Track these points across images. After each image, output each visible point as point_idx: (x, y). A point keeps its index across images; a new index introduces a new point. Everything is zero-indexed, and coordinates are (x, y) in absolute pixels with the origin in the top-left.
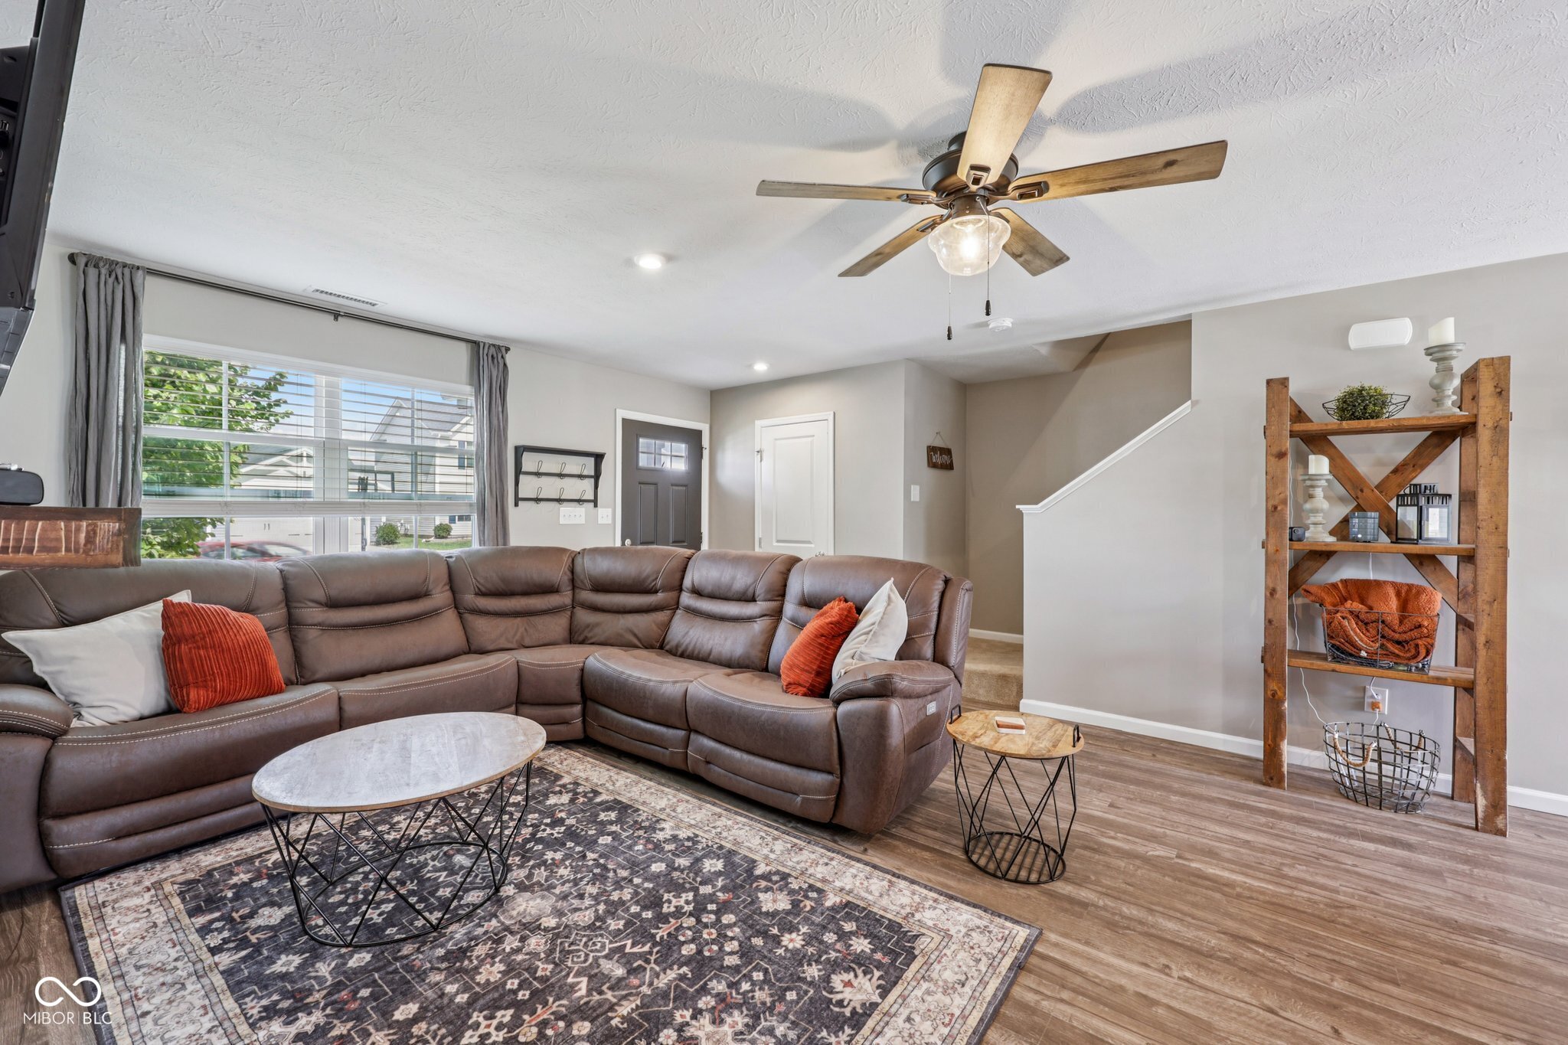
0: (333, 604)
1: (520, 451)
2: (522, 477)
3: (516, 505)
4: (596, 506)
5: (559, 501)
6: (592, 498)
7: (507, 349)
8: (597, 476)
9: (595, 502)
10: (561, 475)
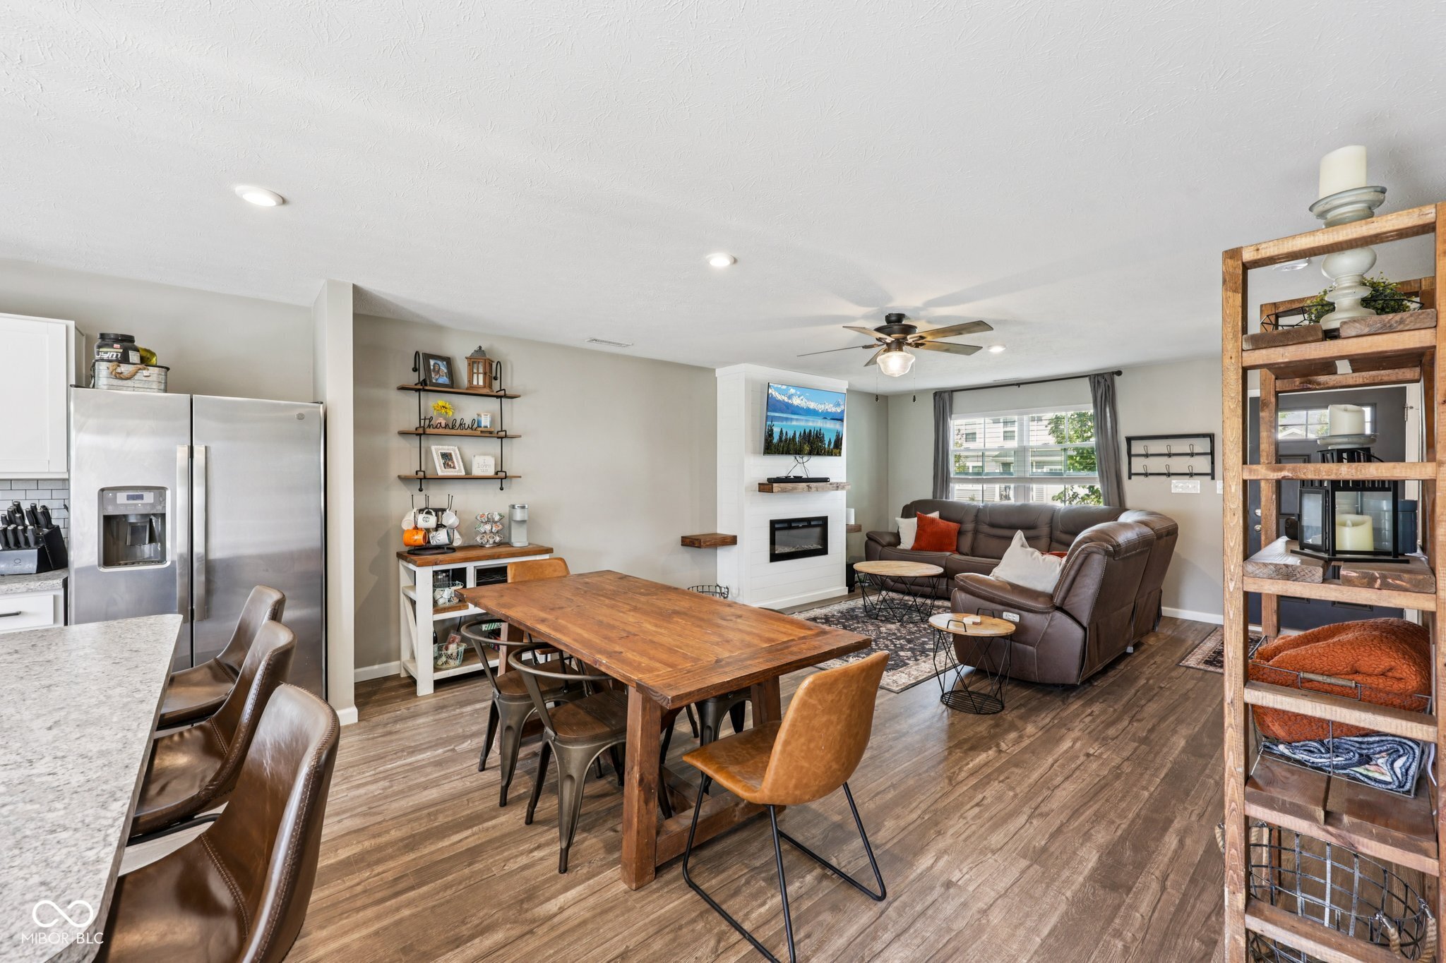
0: (993, 525)
1: (1129, 440)
2: (1133, 459)
3: (1130, 478)
4: (1213, 478)
5: (1169, 475)
6: (1209, 471)
7: (1119, 373)
8: (1212, 453)
9: (1212, 475)
10: (1169, 455)
